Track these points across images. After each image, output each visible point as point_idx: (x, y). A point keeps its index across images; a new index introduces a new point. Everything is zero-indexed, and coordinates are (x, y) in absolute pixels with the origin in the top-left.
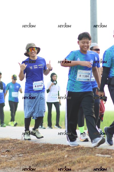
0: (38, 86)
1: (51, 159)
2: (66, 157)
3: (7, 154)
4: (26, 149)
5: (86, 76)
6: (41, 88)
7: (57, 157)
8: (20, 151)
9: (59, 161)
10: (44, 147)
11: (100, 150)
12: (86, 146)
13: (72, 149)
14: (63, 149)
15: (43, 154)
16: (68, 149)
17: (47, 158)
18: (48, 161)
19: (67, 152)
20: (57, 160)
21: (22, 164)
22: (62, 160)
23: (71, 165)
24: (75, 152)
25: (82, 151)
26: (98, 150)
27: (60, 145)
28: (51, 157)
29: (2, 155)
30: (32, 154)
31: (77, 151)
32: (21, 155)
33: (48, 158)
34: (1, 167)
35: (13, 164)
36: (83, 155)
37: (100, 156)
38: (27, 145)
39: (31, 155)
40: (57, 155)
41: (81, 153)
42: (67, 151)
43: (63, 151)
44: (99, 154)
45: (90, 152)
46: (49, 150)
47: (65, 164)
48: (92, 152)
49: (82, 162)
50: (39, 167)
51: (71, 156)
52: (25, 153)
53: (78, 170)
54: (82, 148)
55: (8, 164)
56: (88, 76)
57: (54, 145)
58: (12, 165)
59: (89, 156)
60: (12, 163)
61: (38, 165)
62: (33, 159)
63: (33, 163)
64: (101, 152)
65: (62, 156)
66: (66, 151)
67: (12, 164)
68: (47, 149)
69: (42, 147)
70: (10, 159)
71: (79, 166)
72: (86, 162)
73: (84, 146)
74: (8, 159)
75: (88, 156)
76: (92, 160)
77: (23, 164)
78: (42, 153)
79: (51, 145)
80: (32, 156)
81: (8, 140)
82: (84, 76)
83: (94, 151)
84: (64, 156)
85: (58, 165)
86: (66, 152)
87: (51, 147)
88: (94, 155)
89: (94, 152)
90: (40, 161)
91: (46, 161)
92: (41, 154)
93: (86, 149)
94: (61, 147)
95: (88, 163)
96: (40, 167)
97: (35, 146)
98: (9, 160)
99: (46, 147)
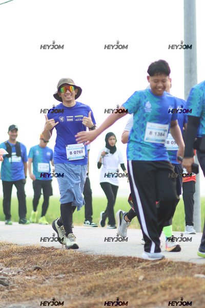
0: (75, 153)
1: (115, 283)
2: (142, 279)
3: (35, 274)
4: (71, 265)
5: (161, 134)
6: (80, 156)
7: (126, 279)
8: (60, 269)
9: (129, 286)
10: (103, 261)
11: (201, 267)
12: (176, 261)
13: (152, 265)
14: (136, 265)
15: (101, 274)
16: (144, 264)
17: (108, 282)
18: (109, 287)
19: (143, 271)
20: (124, 285)
21: (62, 292)
22: (134, 285)
23: (150, 294)
24: (158, 270)
25: (170, 268)
26: (198, 266)
27: (131, 257)
28: (115, 279)
29: (27, 275)
30: (80, 274)
31: (161, 269)
32: (61, 276)
33: (110, 280)
34: (26, 297)
35: (47, 292)
36: (172, 275)
37: (202, 278)
38: (72, 257)
39: (78, 275)
40: (126, 276)
41: (168, 272)
42: (143, 268)
43: (135, 269)
44: (199, 273)
45: (184, 271)
46: (111, 267)
47: (139, 292)
48: (188, 270)
49: (170, 288)
50: (93, 298)
51: (150, 278)
52: (68, 272)
53: (162, 303)
54: (169, 263)
55: (39, 292)
56: (164, 135)
57: (120, 257)
58: (45, 294)
59: (183, 277)
60: (44, 289)
61: (91, 294)
62: (82, 284)
63: (82, 291)
64: (203, 271)
65: (135, 278)
66: (141, 268)
67: (45, 291)
68: (108, 265)
69: (99, 261)
70: (42, 284)
71: (164, 295)
72: (178, 288)
73: (174, 261)
74: (37, 282)
75: (180, 278)
76: (188, 284)
77: (64, 291)
78: (98, 273)
79: (115, 258)
80: (80, 278)
81: (38, 250)
82: (157, 134)
83: (191, 268)
84: (138, 278)
85: (126, 293)
86: (140, 270)
87: (115, 262)
88: (192, 275)
89: (191, 271)
90: (95, 286)
91: (106, 287)
92: (96, 273)
93: (176, 265)
94: (132, 262)
95: (181, 290)
96: (95, 298)
97: (86, 260)
98: (39, 285)
99: (106, 262)
